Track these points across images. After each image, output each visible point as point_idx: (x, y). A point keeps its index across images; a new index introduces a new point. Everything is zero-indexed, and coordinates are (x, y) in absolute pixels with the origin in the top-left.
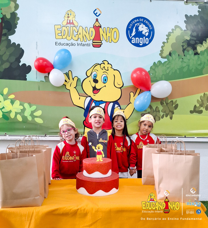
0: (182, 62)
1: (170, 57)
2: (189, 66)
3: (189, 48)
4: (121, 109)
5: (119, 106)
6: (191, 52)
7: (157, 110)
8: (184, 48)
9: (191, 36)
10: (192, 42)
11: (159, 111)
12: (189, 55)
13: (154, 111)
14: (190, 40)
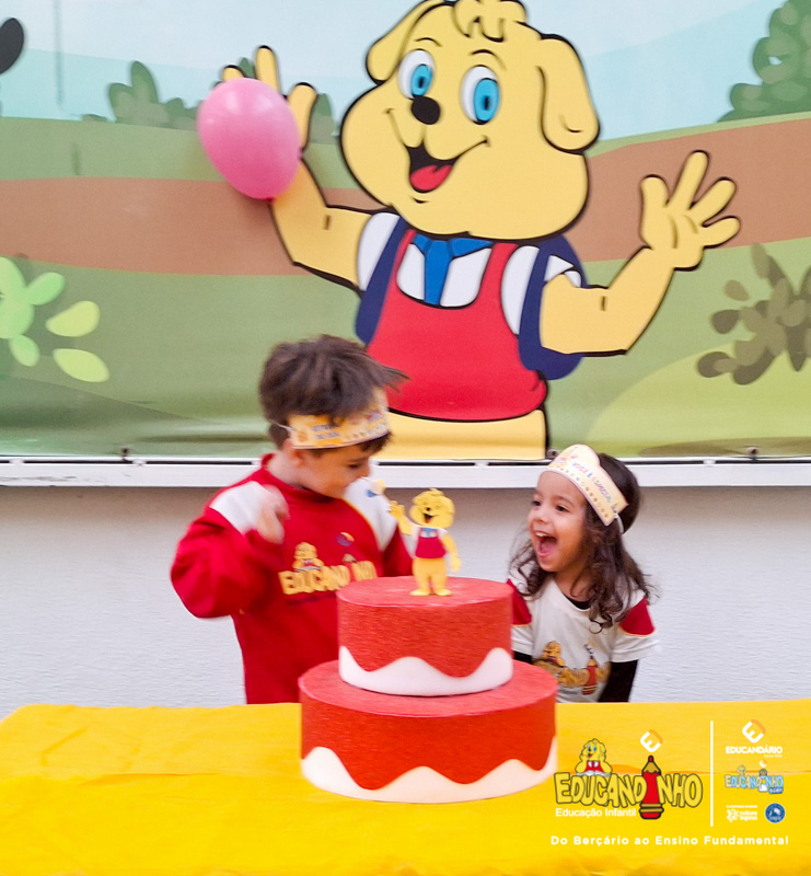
4: (584, 284)
5: (577, 268)
7: (810, 291)
13: (792, 297)
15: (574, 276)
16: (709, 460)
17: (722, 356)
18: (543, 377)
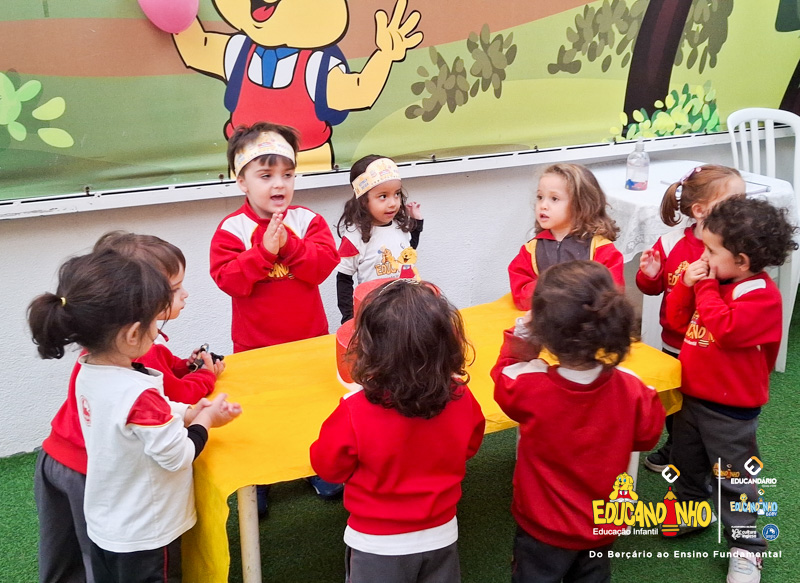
4: (348, 71)
5: (344, 62)
7: (458, 70)
11: (464, 73)
13: (449, 74)
15: (343, 67)
16: (413, 163)
17: (418, 107)
18: (329, 125)
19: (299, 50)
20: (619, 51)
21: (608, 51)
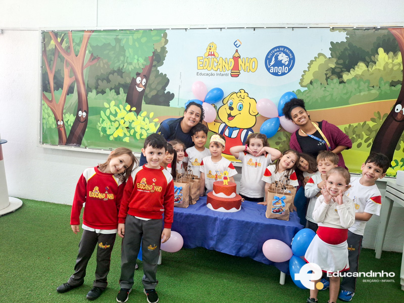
0: (324, 91)
1: (311, 85)
2: (332, 95)
3: (334, 77)
6: (336, 80)
8: (328, 76)
9: (337, 63)
10: (338, 70)
12: (333, 83)
14: (335, 67)
19: (240, 129)
20: (366, 141)
21: (359, 141)
